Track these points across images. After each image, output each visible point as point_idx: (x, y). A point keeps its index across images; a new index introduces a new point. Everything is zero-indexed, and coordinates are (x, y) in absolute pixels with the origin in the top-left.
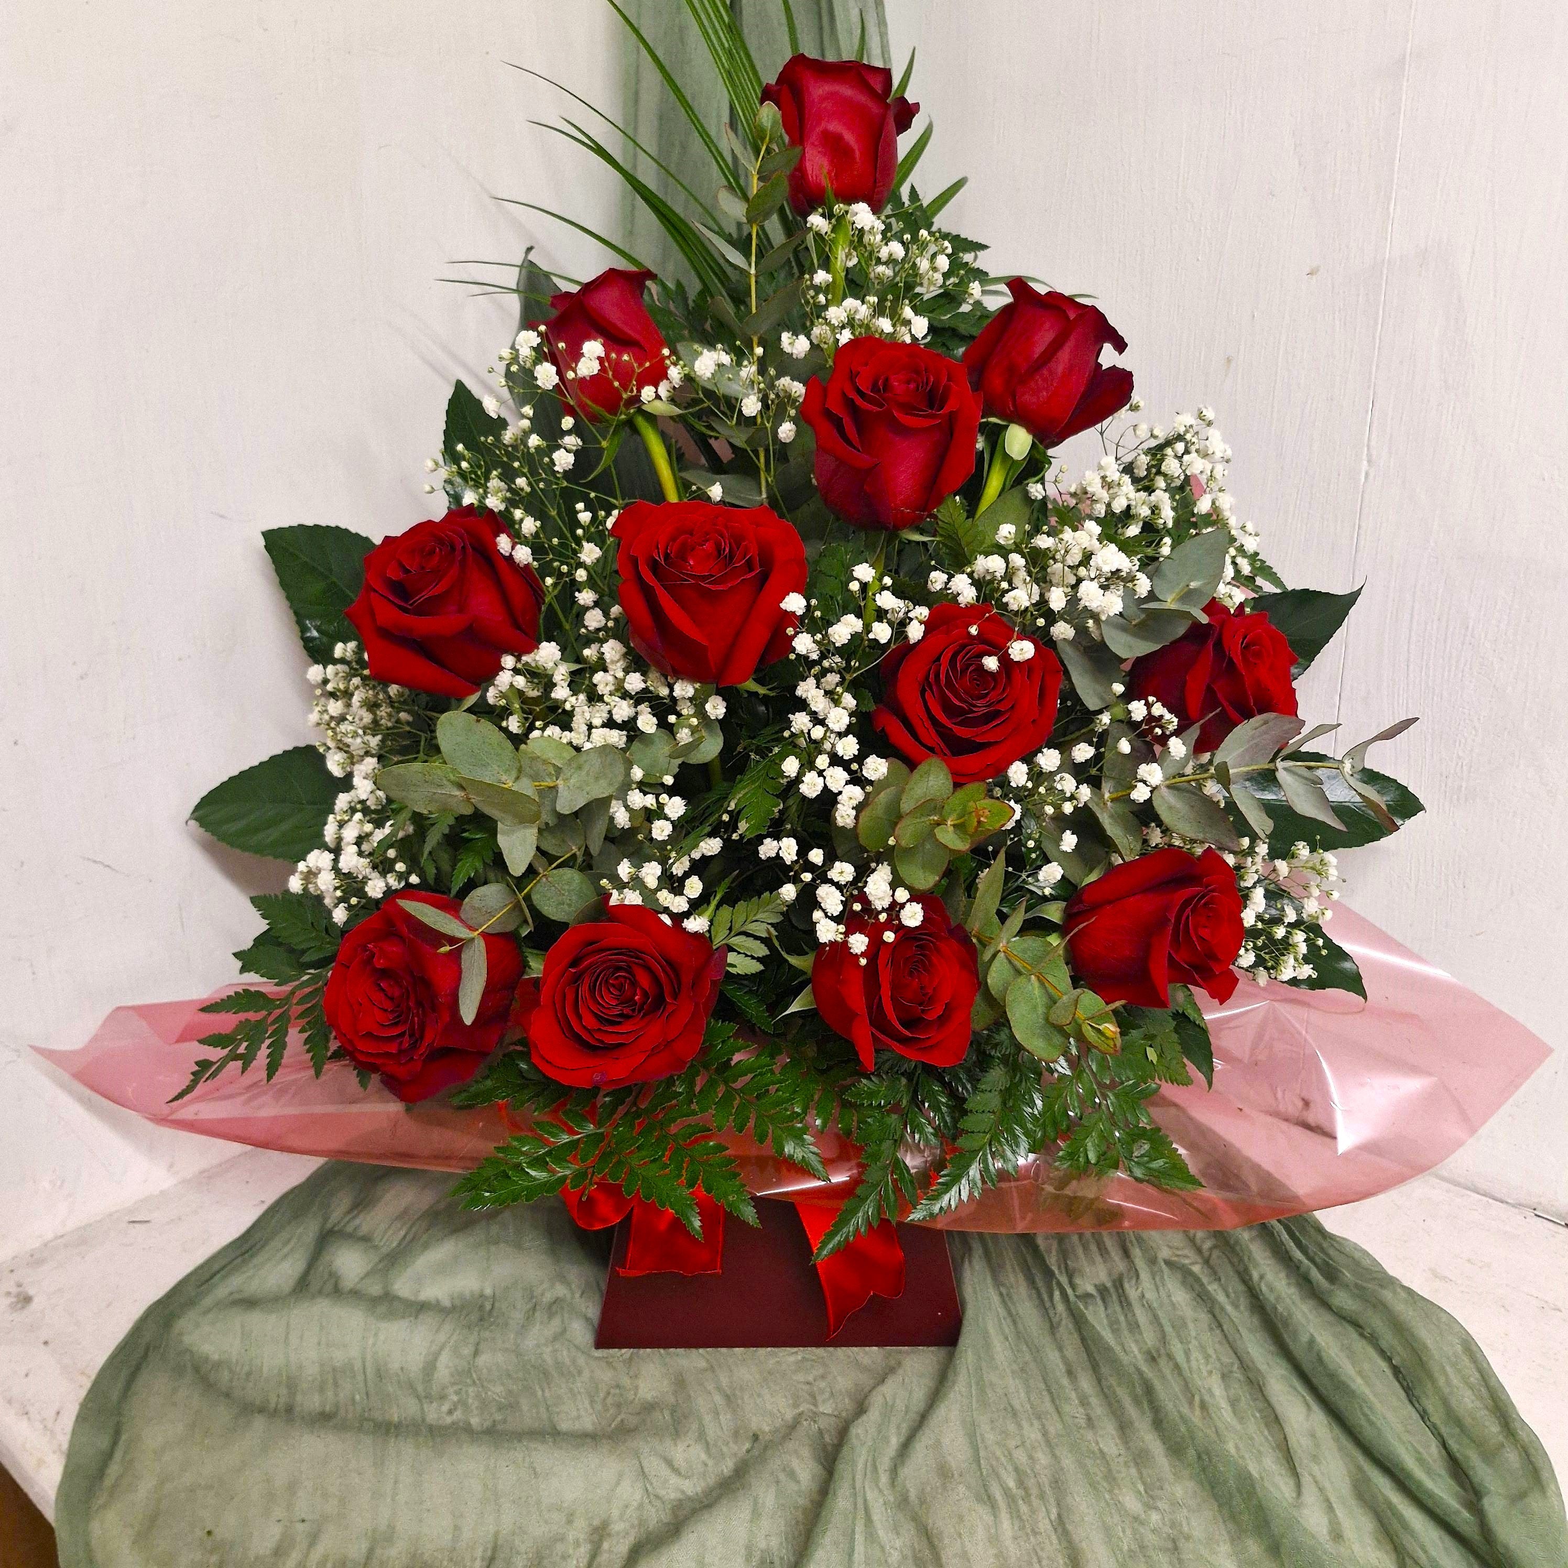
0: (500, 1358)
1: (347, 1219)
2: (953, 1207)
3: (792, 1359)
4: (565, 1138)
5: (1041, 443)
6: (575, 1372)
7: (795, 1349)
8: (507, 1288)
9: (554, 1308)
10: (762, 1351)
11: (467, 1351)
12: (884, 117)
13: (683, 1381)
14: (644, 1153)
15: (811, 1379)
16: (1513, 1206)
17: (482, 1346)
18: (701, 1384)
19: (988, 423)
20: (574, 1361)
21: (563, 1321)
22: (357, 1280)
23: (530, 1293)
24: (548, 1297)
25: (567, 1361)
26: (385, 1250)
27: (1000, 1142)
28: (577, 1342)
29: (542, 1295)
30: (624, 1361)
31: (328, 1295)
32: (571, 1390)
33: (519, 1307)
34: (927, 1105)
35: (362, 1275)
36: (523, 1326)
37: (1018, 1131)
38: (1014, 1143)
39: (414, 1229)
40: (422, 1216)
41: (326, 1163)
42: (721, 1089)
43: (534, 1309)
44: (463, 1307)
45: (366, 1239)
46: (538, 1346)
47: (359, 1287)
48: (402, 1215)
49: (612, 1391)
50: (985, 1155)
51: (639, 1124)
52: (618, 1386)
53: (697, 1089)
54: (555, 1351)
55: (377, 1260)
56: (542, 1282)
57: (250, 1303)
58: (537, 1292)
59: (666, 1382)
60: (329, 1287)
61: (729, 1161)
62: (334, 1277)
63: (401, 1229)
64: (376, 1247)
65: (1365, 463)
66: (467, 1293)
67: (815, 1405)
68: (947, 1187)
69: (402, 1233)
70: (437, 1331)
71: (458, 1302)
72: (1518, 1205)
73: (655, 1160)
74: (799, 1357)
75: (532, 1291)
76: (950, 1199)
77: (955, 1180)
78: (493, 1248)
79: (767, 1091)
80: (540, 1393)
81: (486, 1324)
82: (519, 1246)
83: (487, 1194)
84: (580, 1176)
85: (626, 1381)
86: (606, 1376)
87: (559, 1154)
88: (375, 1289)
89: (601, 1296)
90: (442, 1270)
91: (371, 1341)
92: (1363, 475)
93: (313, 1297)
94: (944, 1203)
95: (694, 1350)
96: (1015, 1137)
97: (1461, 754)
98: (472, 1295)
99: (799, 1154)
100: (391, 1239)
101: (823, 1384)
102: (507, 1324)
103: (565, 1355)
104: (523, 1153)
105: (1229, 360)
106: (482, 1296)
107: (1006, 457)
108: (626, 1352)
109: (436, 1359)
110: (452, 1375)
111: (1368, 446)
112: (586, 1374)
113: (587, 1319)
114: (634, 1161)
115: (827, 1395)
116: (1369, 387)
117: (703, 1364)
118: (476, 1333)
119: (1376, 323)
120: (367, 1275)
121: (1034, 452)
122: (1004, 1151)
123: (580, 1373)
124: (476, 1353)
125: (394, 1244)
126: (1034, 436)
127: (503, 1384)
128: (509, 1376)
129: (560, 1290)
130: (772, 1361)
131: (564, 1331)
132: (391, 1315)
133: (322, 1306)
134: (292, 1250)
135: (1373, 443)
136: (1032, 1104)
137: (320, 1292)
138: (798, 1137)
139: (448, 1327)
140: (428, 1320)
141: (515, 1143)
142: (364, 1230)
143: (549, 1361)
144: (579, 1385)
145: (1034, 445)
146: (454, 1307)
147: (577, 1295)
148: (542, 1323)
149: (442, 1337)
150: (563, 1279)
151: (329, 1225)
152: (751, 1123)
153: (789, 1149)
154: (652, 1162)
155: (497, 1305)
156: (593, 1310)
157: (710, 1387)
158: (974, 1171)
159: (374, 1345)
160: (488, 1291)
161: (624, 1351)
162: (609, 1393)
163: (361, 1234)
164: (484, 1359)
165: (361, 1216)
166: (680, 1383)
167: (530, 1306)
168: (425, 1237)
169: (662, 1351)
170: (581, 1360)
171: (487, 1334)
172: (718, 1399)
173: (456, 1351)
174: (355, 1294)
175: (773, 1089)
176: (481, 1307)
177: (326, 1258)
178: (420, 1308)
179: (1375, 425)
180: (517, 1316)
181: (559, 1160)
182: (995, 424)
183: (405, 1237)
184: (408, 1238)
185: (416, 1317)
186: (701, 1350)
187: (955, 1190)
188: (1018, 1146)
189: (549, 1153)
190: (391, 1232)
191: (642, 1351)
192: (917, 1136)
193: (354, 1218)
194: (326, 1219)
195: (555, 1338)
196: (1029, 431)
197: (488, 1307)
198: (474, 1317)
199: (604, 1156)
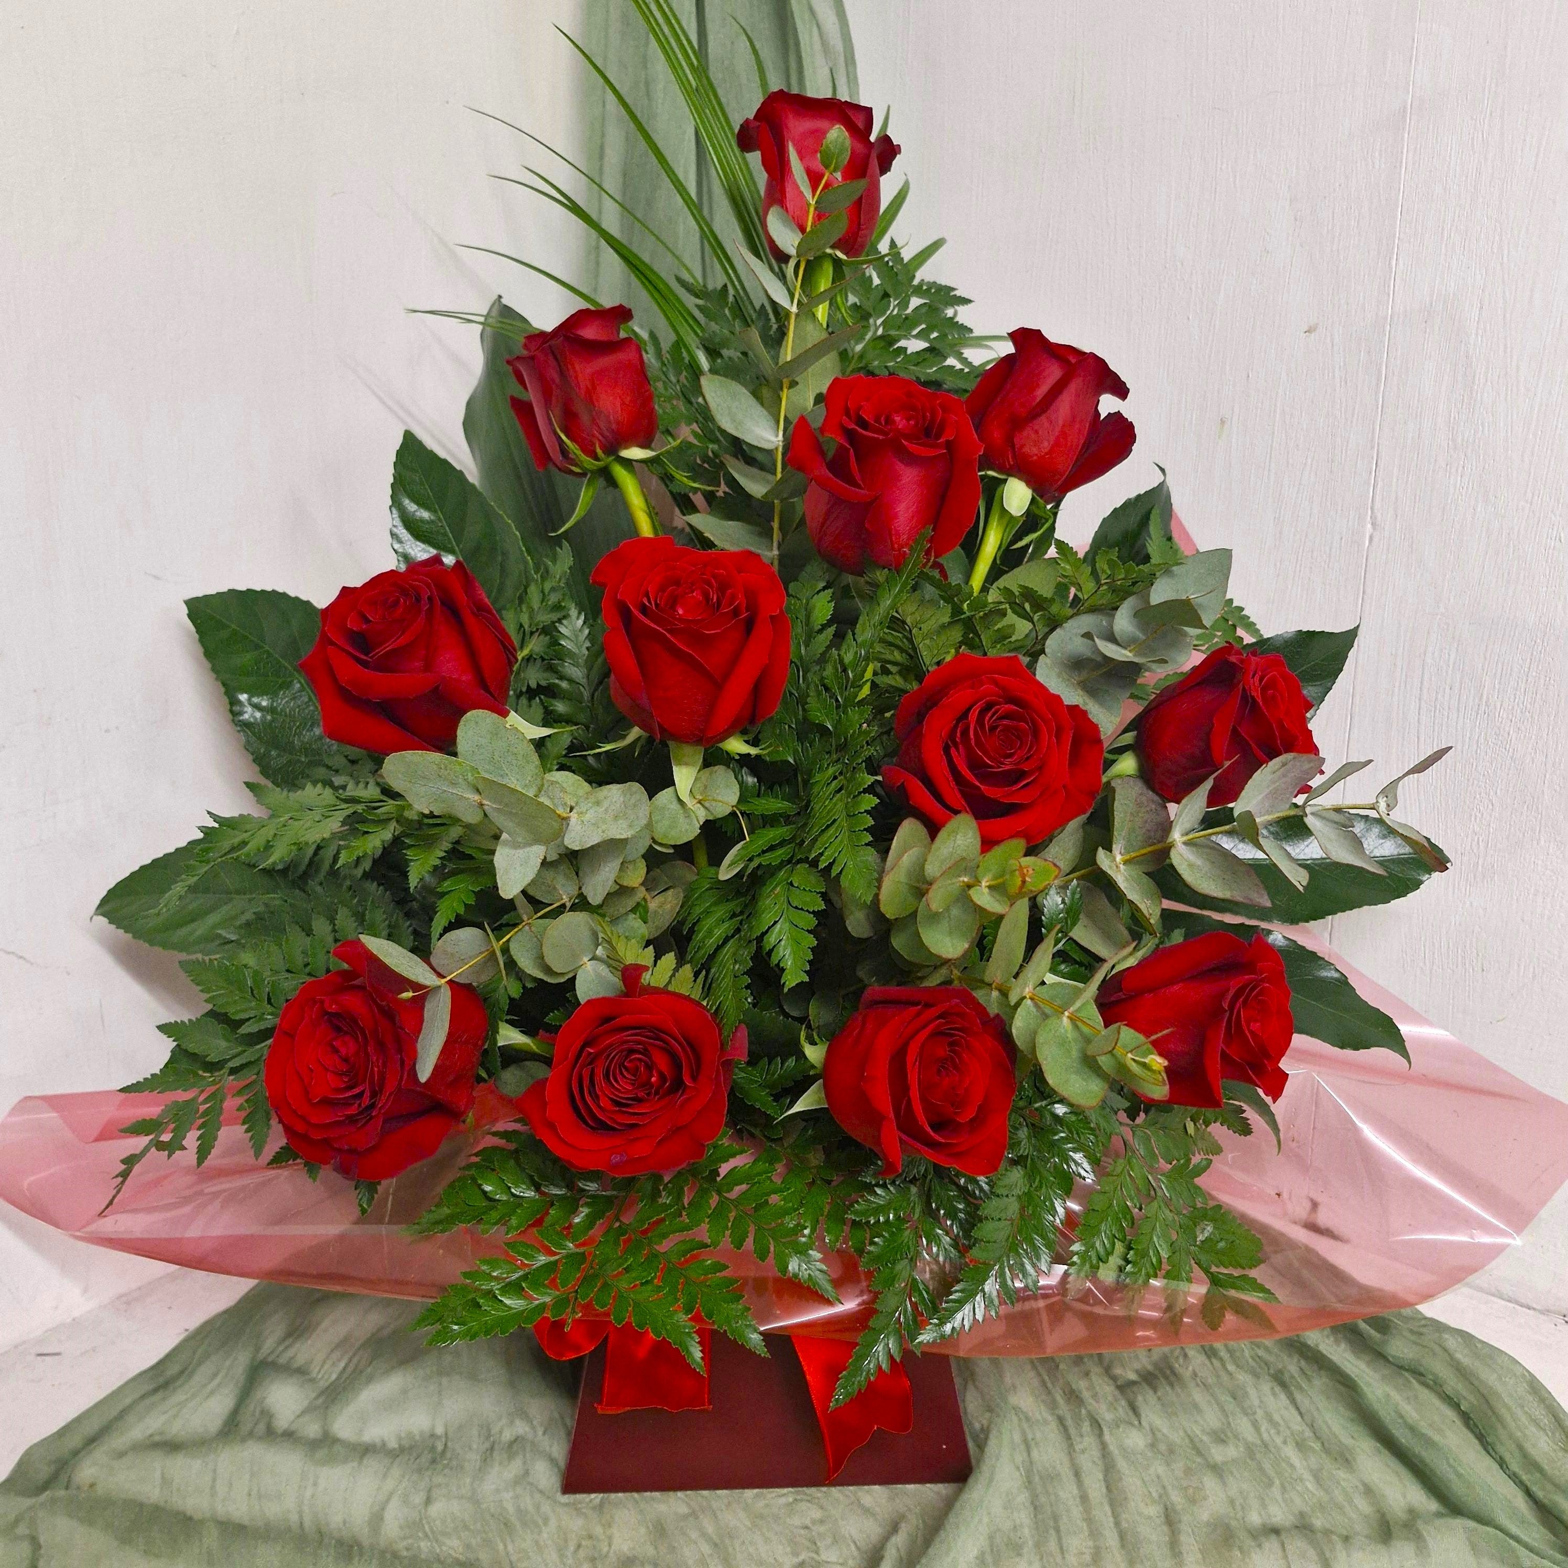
0: (455, 1507)
1: (281, 1348)
2: (967, 1328)
3: (783, 1500)
4: (543, 1259)
5: (1041, 497)
6: (540, 1522)
7: (785, 1490)
8: (460, 1427)
9: (515, 1447)
10: (749, 1493)
11: (418, 1499)
12: (867, 157)
13: (663, 1529)
14: (633, 1275)
15: (808, 1522)
16: (1542, 1312)
17: (436, 1493)
18: (684, 1534)
19: (986, 476)
20: (538, 1507)
21: (525, 1463)
22: (292, 1418)
23: (486, 1431)
24: (507, 1436)
25: (530, 1508)
26: (323, 1384)
27: (1019, 1254)
28: (541, 1487)
29: (501, 1432)
30: (594, 1508)
31: (260, 1438)
32: (537, 1543)
33: (475, 1446)
34: (942, 1212)
35: (298, 1413)
36: (480, 1470)
37: (1039, 1242)
38: (1036, 1256)
39: (355, 1360)
40: (364, 1346)
41: (257, 1285)
42: (714, 1199)
43: (492, 1449)
44: (411, 1448)
45: (302, 1371)
46: (498, 1491)
47: (293, 1428)
48: (342, 1344)
49: (583, 1543)
50: (1002, 1268)
51: (625, 1242)
52: (590, 1537)
53: (686, 1202)
54: (517, 1497)
55: (314, 1395)
56: (500, 1419)
57: (172, 1446)
58: (495, 1430)
59: (643, 1530)
60: (261, 1428)
61: (729, 1282)
62: (267, 1415)
63: (339, 1360)
64: (313, 1380)
65: (1369, 526)
66: (416, 1432)
67: (817, 1553)
68: (961, 1303)
69: (342, 1364)
70: (385, 1476)
71: (405, 1443)
72: (1546, 1312)
73: (647, 1282)
74: (791, 1500)
75: (489, 1430)
76: (963, 1318)
77: (969, 1296)
78: (445, 1380)
79: (767, 1202)
80: (501, 1547)
81: (439, 1467)
82: (473, 1377)
83: (456, 1327)
84: (561, 1303)
85: (598, 1530)
86: (576, 1525)
87: (533, 1278)
88: (312, 1429)
89: (569, 1434)
90: (390, 1405)
91: (308, 1493)
92: (1367, 537)
93: (243, 1440)
94: (957, 1324)
95: (671, 1493)
96: (1035, 1249)
97: (1477, 829)
98: (422, 1433)
99: (804, 1274)
100: (329, 1372)
101: (822, 1529)
102: (462, 1468)
103: (527, 1502)
104: (496, 1278)
105: (1223, 422)
106: (433, 1435)
107: (1004, 511)
108: (596, 1497)
109: (383, 1509)
110: (401, 1528)
111: (1372, 508)
112: (553, 1523)
113: (552, 1460)
114: (623, 1284)
115: (829, 1541)
116: (1373, 447)
117: (683, 1509)
118: (427, 1479)
119: (1379, 380)
120: (303, 1413)
121: (1033, 507)
122: (1023, 1265)
123: (546, 1520)
124: (428, 1501)
125: (334, 1376)
126: (1034, 490)
127: (459, 1538)
128: (466, 1528)
129: (521, 1428)
130: (761, 1503)
131: (527, 1473)
132: (331, 1460)
133: (253, 1451)
134: (219, 1385)
135: (1378, 505)
136: (1054, 1213)
137: (251, 1434)
138: (802, 1251)
139: (396, 1472)
140: (373, 1464)
141: (484, 1268)
142: (300, 1360)
143: (511, 1509)
144: (545, 1535)
145: (1033, 501)
146: (402, 1450)
147: (540, 1433)
148: (500, 1464)
149: (390, 1484)
150: (524, 1415)
151: (260, 1356)
152: (750, 1240)
153: (793, 1265)
154: (642, 1284)
155: (449, 1444)
156: (559, 1449)
157: (694, 1535)
158: (991, 1286)
159: (313, 1496)
160: (439, 1430)
161: (593, 1496)
162: (579, 1546)
163: (295, 1366)
164: (435, 1509)
165: (297, 1345)
166: (660, 1531)
167: (487, 1445)
168: (369, 1370)
169: (636, 1495)
170: (546, 1508)
171: (439, 1479)
172: (706, 1549)
173: (405, 1501)
174: (289, 1436)
175: (774, 1199)
176: (433, 1448)
177: (258, 1394)
178: (364, 1451)
179: (1380, 484)
180: (473, 1458)
181: (536, 1285)
182: (994, 477)
183: (345, 1369)
184: (349, 1370)
185: (360, 1463)
186: (680, 1494)
187: (967, 1308)
188: (1039, 1259)
189: (525, 1277)
190: (329, 1362)
191: (613, 1496)
192: (935, 1249)
193: (287, 1348)
194: (258, 1349)
195: (517, 1481)
196: (1029, 483)
197: (440, 1447)
198: (426, 1458)
199: (586, 1280)
